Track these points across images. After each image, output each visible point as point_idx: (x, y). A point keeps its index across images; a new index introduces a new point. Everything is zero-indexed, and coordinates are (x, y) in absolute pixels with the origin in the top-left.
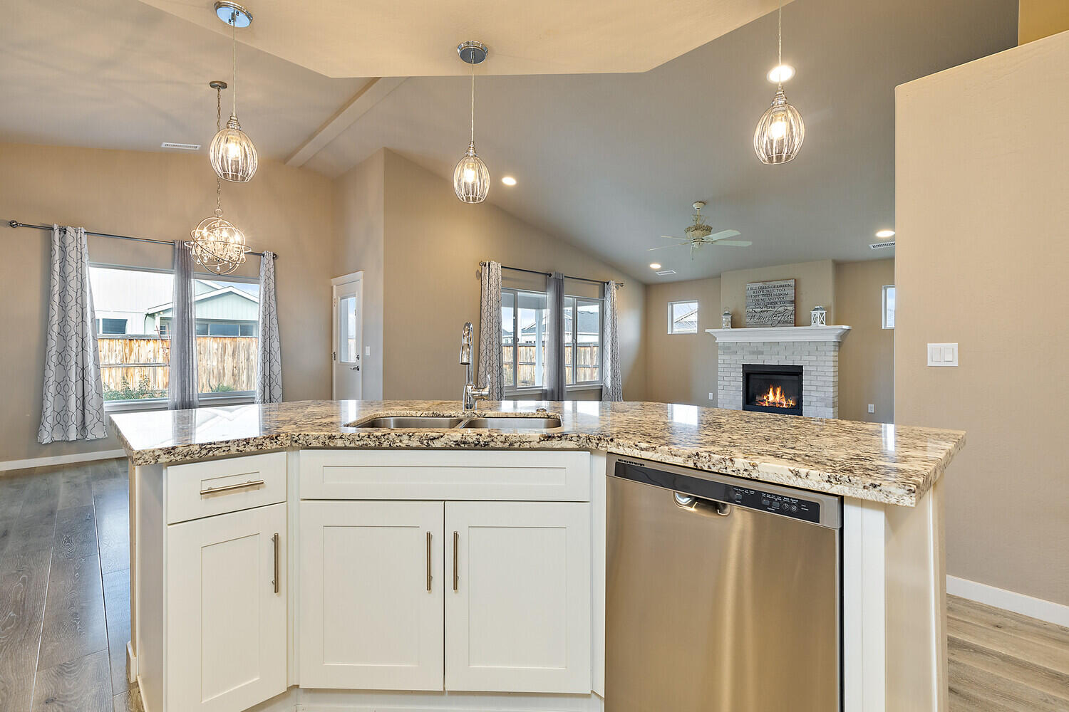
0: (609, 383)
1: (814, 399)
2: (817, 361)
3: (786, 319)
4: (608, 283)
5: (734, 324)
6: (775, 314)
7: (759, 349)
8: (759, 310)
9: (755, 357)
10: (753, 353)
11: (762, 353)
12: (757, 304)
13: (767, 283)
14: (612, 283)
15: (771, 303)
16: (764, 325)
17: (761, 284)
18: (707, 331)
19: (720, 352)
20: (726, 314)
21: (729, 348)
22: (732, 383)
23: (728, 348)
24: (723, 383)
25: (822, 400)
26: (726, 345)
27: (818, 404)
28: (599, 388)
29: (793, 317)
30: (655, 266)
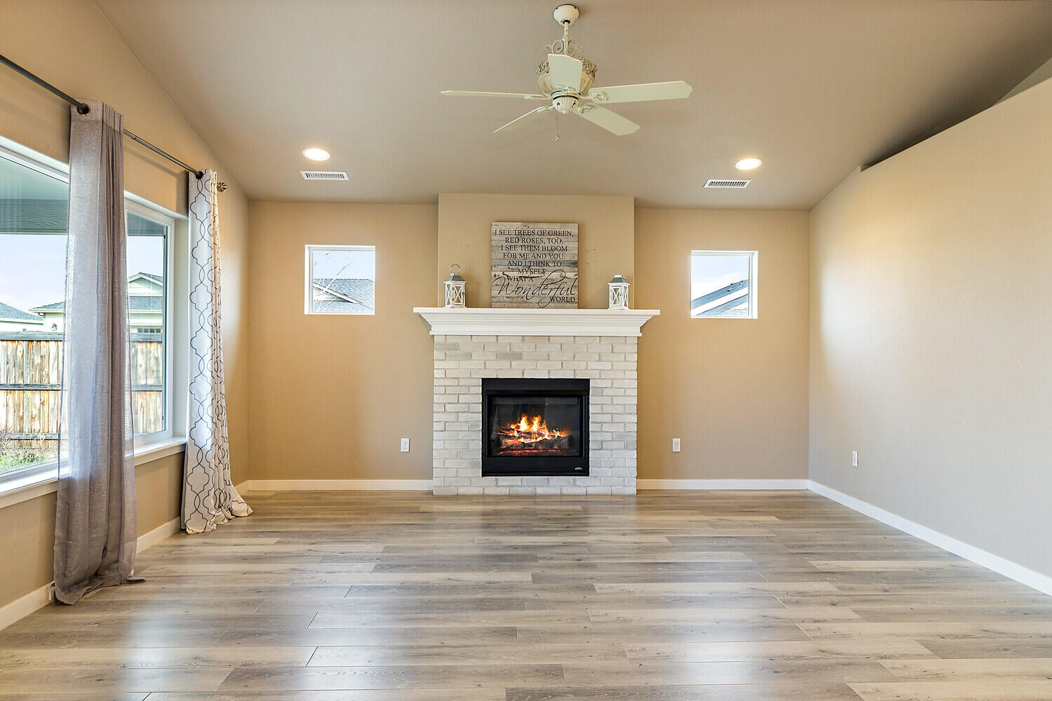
0: (205, 436)
1: (608, 437)
2: (612, 369)
3: (565, 295)
4: (200, 176)
5: (471, 300)
6: (544, 285)
7: (516, 350)
8: (515, 274)
9: (506, 364)
10: (501, 356)
11: (519, 356)
12: (513, 264)
13: (531, 225)
14: (212, 176)
15: (539, 263)
16: (523, 303)
17: (517, 226)
18: (416, 310)
19: (437, 355)
20: (456, 278)
21: (455, 347)
22: (462, 417)
23: (453, 347)
24: (444, 417)
25: (620, 437)
26: (450, 340)
27: (616, 445)
28: (177, 451)
29: (575, 291)
30: (316, 154)
